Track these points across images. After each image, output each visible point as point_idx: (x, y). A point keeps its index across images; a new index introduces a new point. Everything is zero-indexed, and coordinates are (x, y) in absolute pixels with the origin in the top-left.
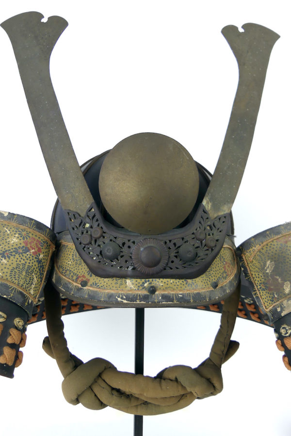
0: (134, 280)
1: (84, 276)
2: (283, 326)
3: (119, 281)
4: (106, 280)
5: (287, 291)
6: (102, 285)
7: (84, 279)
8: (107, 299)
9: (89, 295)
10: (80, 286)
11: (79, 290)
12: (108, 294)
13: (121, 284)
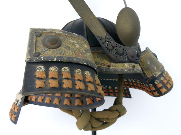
0: (127, 64)
1: (107, 63)
2: (156, 81)
3: (123, 64)
4: (118, 64)
5: (156, 69)
6: (117, 66)
7: (108, 65)
8: (121, 71)
9: (113, 70)
10: (107, 67)
11: (107, 69)
12: (121, 69)
13: (124, 65)
